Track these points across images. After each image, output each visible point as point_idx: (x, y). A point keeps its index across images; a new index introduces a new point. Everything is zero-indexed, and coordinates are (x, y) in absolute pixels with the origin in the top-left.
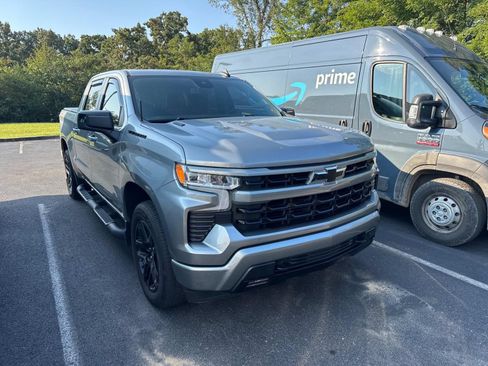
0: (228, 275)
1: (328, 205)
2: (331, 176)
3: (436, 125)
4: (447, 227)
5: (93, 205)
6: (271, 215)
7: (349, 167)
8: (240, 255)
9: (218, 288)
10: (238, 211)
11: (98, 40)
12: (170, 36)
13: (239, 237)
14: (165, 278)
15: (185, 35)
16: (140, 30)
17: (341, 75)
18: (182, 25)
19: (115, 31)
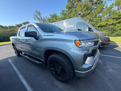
5: (28, 57)
11: (13, 27)
16: (21, 25)
17: (71, 26)
19: (16, 25)
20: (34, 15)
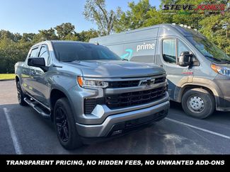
0: (103, 128)
1: (147, 97)
2: (149, 82)
3: (191, 65)
4: (199, 110)
5: (33, 105)
6: (123, 100)
7: (156, 79)
8: (108, 119)
9: (99, 136)
10: (108, 98)
11: (31, 36)
12: (66, 34)
13: (109, 110)
14: (72, 133)
15: (73, 33)
16: (52, 31)
17: (148, 45)
18: (72, 29)
19: (40, 31)
20: (86, 7)
